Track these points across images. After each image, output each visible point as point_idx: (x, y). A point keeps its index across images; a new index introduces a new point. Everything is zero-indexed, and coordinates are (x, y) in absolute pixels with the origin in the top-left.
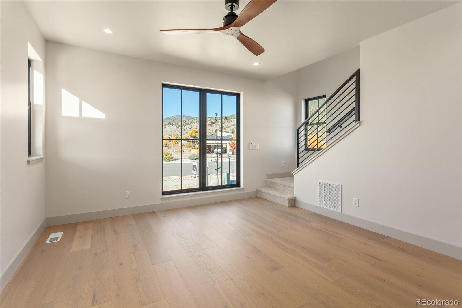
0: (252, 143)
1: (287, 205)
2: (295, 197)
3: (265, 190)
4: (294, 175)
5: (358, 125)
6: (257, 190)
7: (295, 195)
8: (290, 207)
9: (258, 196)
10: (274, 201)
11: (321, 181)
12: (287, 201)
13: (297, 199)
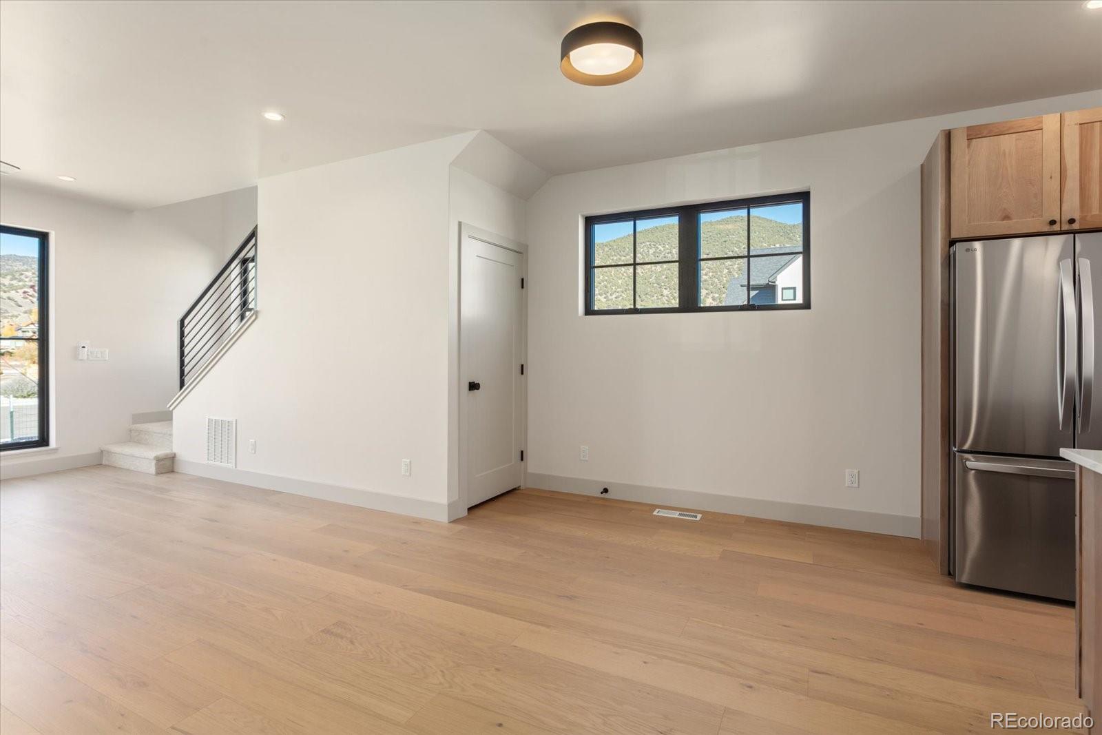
0: (84, 347)
1: (153, 470)
2: (175, 454)
3: (116, 449)
4: (174, 408)
5: (254, 317)
6: (102, 451)
7: (175, 451)
8: (158, 473)
9: (104, 463)
10: (132, 468)
11: (211, 417)
12: (154, 463)
13: (178, 457)
